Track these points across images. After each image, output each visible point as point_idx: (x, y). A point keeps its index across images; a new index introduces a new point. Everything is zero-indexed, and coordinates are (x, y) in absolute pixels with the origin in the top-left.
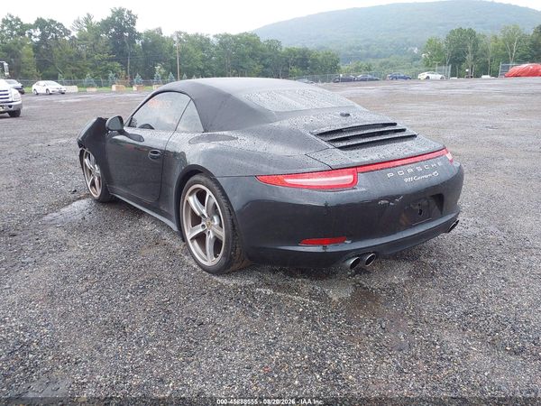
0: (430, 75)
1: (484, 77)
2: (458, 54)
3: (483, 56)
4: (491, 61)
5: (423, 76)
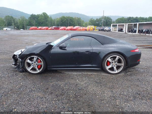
0: (7, 29)
1: (21, 29)
2: (9, 23)
3: (17, 24)
4: (19, 25)
5: (5, 29)
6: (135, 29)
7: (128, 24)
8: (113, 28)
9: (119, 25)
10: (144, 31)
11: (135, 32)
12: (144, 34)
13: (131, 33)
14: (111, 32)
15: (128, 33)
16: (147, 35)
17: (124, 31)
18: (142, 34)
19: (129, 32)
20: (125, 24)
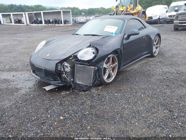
6: (39, 19)
7: (28, 13)
8: (4, 19)
9: (13, 14)
10: (51, 21)
11: (41, 22)
12: (54, 25)
13: (36, 25)
14: (3, 24)
15: (31, 25)
16: (57, 25)
17: (25, 23)
18: (50, 25)
19: (32, 23)
20: (23, 13)
